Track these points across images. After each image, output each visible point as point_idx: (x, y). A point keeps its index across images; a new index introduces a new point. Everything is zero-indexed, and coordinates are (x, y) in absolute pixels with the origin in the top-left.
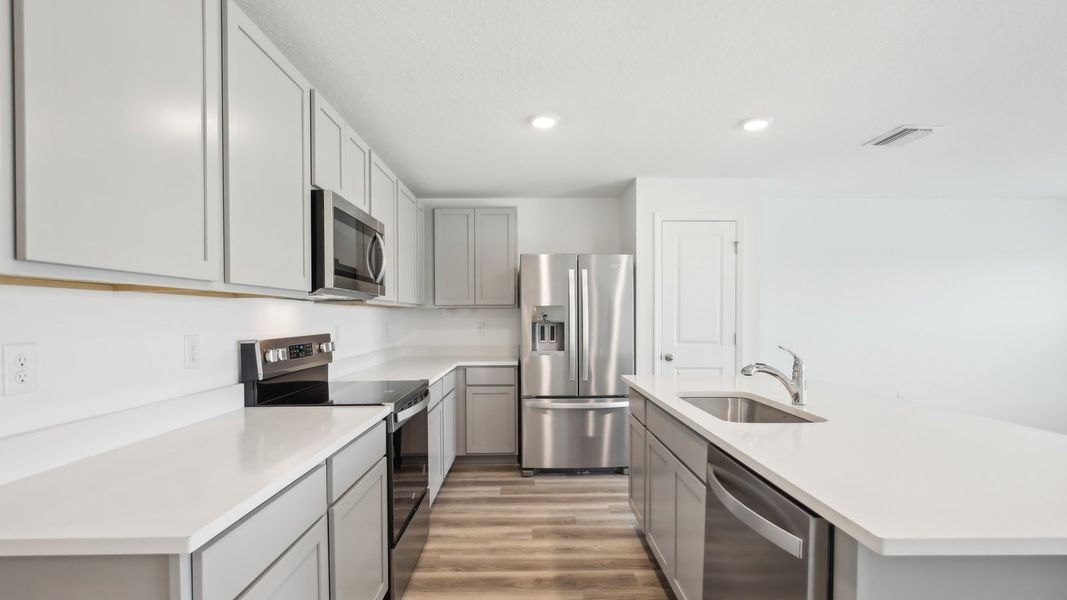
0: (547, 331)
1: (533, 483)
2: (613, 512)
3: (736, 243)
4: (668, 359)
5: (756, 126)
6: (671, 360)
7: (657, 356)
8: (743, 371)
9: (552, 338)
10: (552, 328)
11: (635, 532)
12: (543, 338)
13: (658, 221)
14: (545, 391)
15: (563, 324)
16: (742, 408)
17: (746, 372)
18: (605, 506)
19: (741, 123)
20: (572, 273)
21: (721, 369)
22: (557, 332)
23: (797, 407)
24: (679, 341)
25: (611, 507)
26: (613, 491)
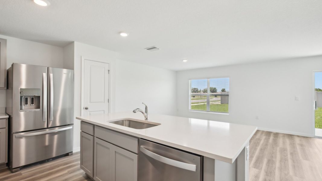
0: (29, 100)
1: (21, 174)
2: (70, 173)
3: (109, 71)
4: (86, 109)
5: (124, 35)
6: (88, 109)
7: (82, 108)
8: (133, 111)
9: (32, 103)
10: (32, 99)
11: (83, 178)
12: (26, 103)
13: (83, 59)
14: (22, 129)
15: (39, 97)
16: (127, 123)
17: (134, 112)
18: (66, 171)
19: (120, 32)
20: (45, 75)
21: (104, 111)
22: (36, 101)
23: (147, 121)
24: (90, 102)
25: (68, 172)
26: (67, 164)
